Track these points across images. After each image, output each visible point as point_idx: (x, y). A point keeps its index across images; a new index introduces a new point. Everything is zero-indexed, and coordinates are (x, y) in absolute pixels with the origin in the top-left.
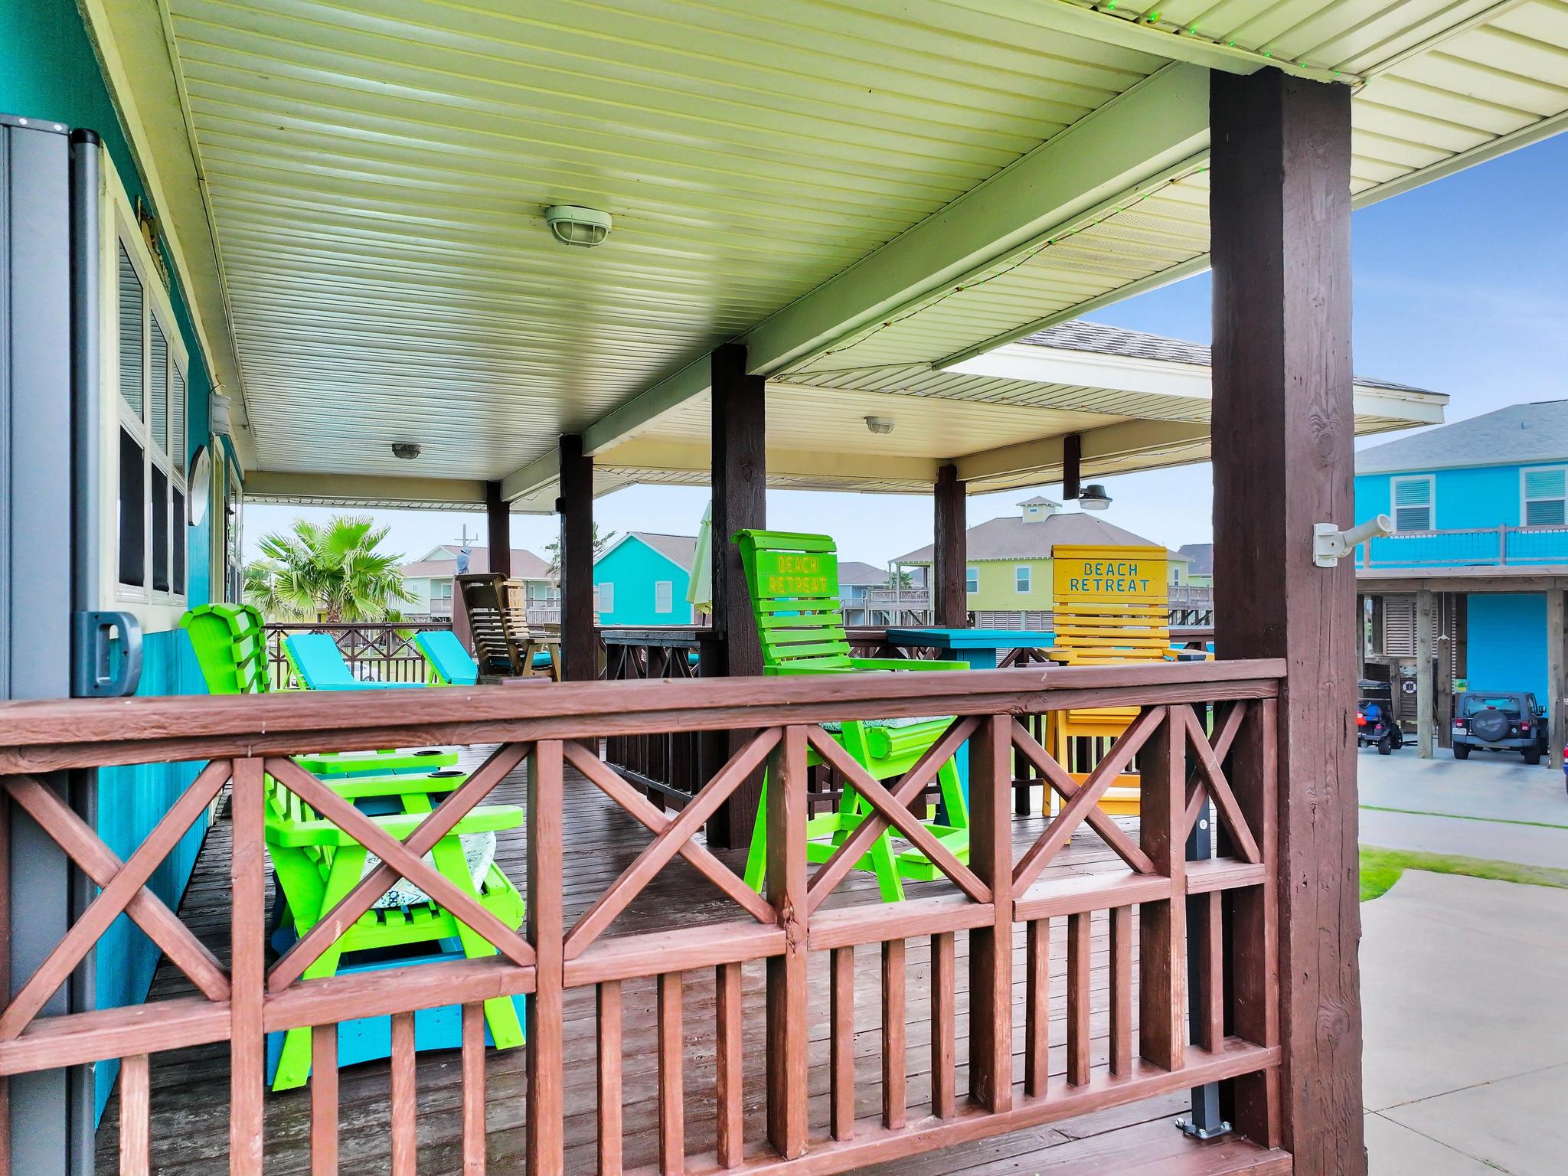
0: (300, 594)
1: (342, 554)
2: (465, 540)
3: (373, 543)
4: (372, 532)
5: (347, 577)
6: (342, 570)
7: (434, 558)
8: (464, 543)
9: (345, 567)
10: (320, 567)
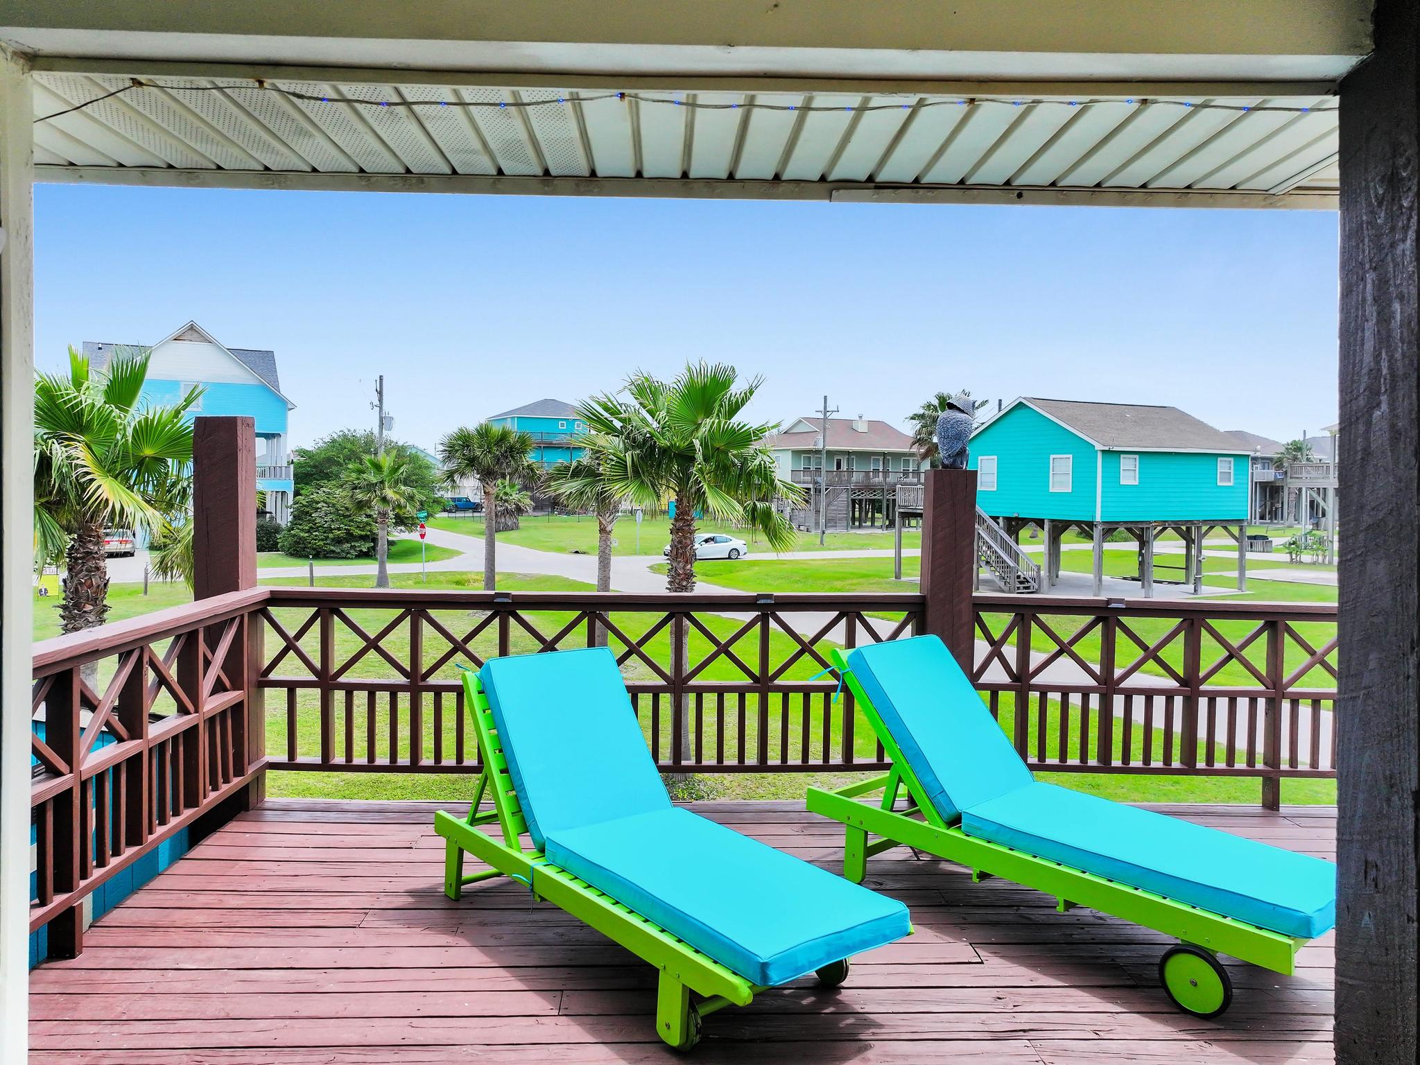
0: (637, 483)
1: (695, 423)
2: (826, 411)
3: (734, 408)
4: (736, 388)
5: (699, 456)
6: (691, 447)
7: (795, 430)
8: (825, 414)
9: (697, 443)
10: (663, 443)
